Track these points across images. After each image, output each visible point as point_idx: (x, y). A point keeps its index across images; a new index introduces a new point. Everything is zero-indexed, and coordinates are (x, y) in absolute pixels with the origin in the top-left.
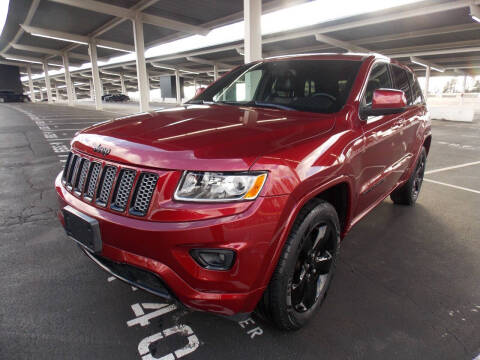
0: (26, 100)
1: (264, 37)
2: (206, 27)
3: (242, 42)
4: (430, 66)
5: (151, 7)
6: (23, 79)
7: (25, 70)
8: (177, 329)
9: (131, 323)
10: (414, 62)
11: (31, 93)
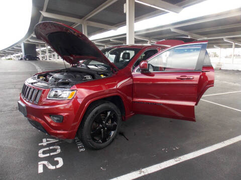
0: (38, 59)
1: (135, 32)
2: (116, 26)
3: (125, 34)
4: (235, 43)
5: (91, 18)
6: (37, 50)
7: (38, 46)
8: (55, 147)
9: (40, 144)
10: (225, 41)
11: (40, 56)
